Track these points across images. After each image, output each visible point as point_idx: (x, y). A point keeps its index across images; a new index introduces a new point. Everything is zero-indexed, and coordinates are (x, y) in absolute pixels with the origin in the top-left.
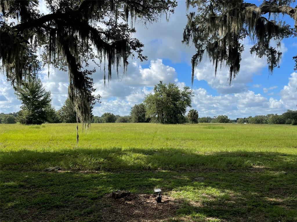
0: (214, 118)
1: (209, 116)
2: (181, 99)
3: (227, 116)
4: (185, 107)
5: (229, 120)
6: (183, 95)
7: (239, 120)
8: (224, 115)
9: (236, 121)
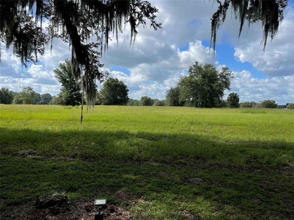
0: (259, 103)
1: (253, 101)
2: (218, 81)
3: (274, 100)
4: (223, 90)
5: (276, 105)
6: (221, 76)
7: (289, 106)
8: (270, 100)
9: (284, 107)
